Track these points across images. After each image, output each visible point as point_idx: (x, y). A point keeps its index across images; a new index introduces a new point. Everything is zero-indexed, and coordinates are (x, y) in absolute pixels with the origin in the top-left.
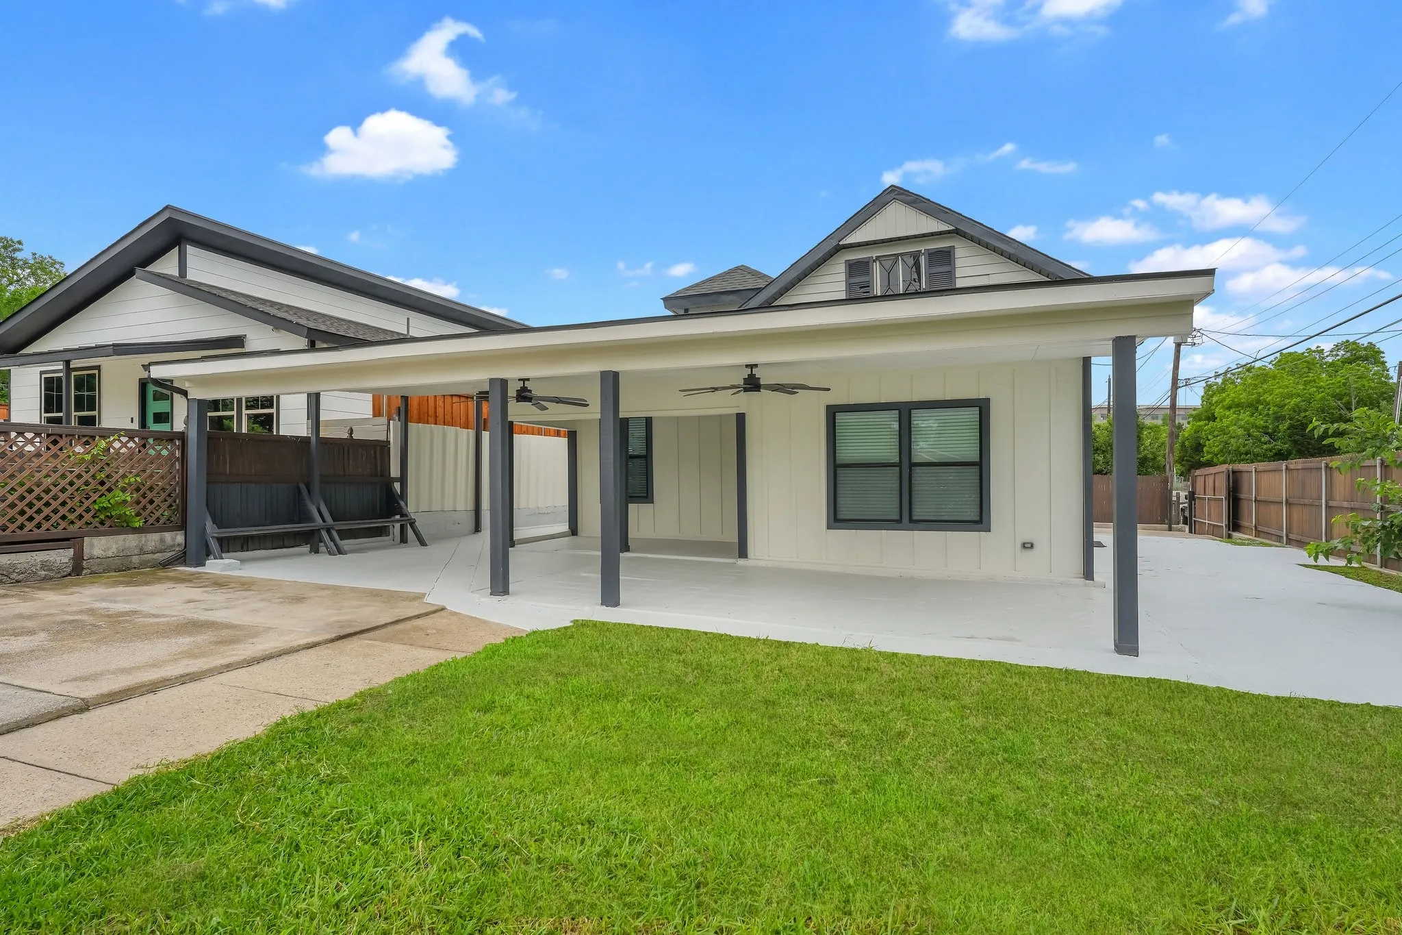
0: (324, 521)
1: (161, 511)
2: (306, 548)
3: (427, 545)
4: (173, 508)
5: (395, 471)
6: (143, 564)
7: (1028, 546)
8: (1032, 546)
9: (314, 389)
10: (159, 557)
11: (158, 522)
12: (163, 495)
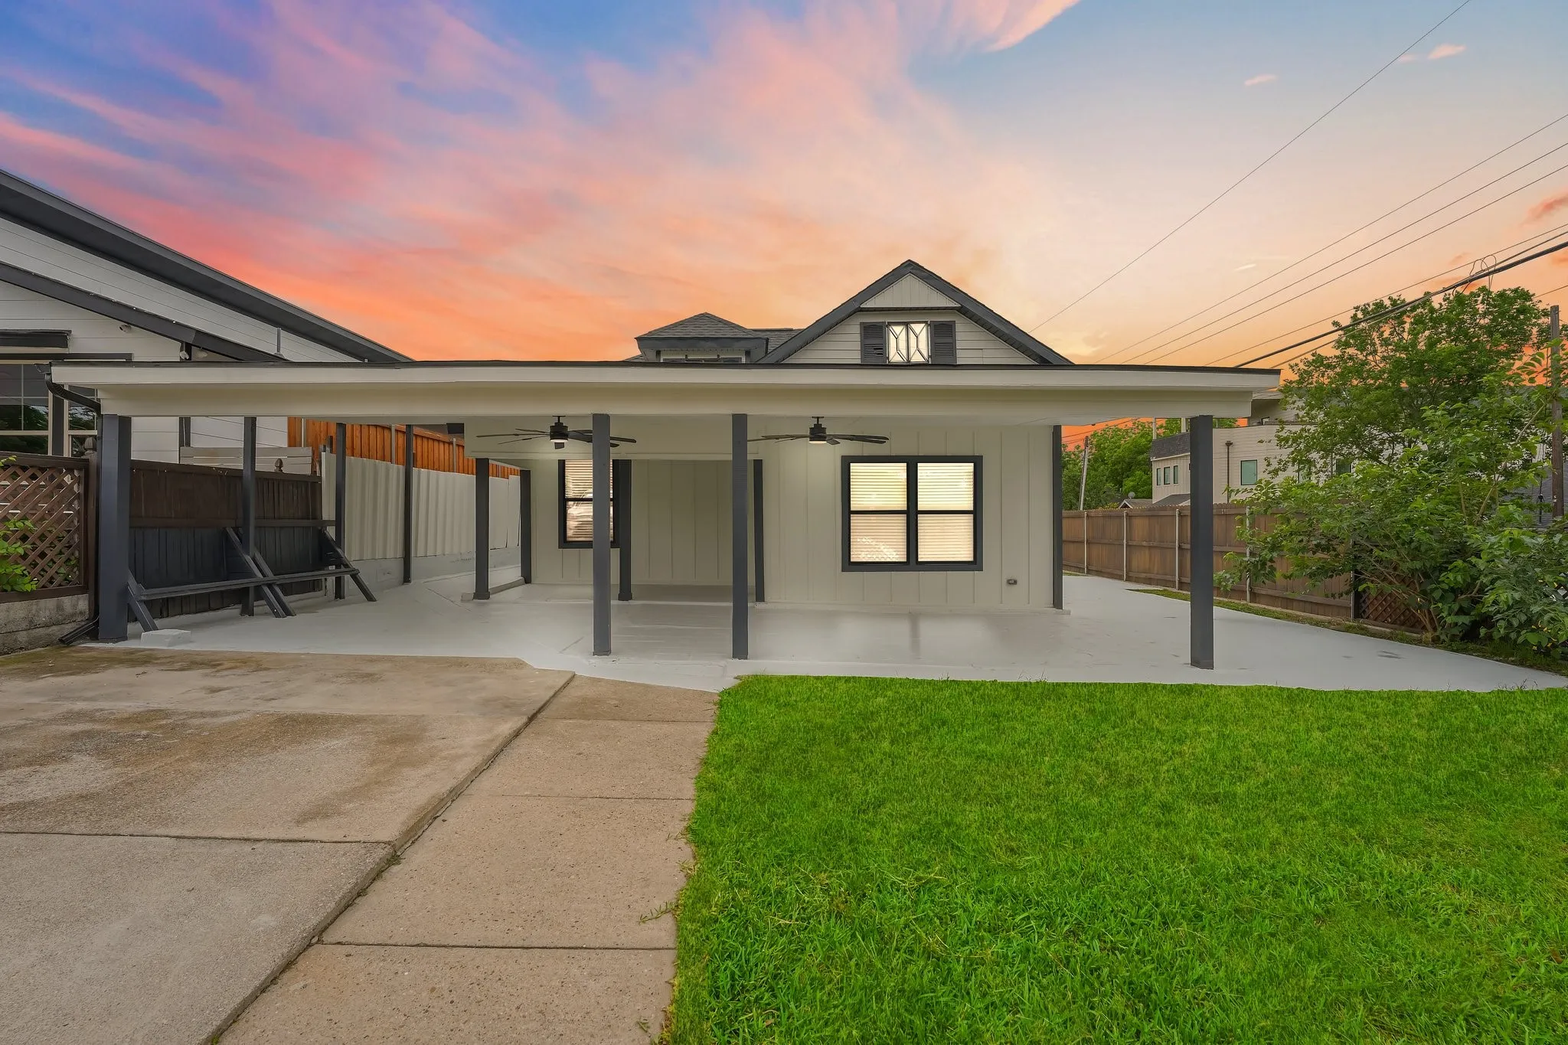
0: (264, 575)
1: (55, 567)
2: (234, 611)
3: (375, 601)
4: (72, 563)
5: (328, 512)
6: (32, 643)
7: (1012, 582)
8: (1015, 582)
9: (251, 413)
10: (57, 631)
11: (52, 583)
12: (59, 546)
